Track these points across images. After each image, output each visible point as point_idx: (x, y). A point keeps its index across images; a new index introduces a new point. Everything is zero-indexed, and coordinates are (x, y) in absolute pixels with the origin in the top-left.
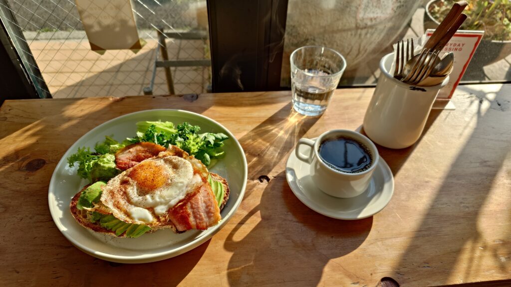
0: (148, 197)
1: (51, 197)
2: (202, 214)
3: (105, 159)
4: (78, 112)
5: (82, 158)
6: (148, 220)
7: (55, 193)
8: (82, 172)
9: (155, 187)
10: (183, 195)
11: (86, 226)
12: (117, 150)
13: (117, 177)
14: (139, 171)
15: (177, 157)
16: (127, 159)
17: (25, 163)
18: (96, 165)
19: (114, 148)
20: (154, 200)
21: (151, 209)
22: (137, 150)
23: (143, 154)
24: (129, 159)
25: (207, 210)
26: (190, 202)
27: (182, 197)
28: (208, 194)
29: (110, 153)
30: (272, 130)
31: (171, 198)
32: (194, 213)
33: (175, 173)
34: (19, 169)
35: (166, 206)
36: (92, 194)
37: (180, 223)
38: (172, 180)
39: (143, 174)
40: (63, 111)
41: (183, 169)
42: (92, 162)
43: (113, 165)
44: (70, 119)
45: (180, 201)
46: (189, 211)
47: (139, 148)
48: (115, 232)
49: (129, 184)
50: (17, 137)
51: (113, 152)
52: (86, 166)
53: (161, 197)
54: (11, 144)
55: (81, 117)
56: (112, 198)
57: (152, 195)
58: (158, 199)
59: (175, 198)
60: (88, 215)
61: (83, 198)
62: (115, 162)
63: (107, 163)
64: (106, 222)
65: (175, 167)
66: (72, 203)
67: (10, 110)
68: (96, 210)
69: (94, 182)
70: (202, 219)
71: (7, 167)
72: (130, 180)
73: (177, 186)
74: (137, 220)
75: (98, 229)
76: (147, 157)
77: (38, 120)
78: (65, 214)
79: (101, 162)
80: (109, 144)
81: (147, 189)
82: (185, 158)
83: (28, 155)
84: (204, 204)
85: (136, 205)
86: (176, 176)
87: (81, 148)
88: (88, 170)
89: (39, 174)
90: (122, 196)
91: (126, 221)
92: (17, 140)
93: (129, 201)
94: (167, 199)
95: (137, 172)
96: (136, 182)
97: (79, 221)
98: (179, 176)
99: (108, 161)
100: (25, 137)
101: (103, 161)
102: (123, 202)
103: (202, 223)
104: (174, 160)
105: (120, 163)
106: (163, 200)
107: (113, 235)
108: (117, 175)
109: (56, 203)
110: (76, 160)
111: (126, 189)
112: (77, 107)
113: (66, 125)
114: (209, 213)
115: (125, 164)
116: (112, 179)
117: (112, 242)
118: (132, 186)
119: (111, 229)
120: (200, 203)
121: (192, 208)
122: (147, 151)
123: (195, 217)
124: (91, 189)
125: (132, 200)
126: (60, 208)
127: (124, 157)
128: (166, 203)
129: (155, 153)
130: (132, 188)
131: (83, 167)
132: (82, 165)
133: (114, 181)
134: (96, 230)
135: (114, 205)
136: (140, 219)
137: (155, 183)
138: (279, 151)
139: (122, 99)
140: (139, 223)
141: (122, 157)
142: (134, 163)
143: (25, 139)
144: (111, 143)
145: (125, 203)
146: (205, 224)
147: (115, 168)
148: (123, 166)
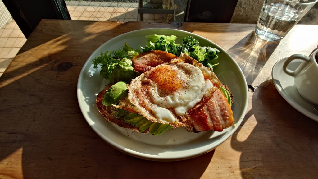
0: (169, 98)
1: (80, 92)
2: (218, 116)
3: (125, 62)
4: (95, 30)
5: (105, 60)
6: (171, 120)
7: (82, 90)
8: (105, 73)
9: (174, 89)
10: (200, 98)
11: (111, 121)
12: (134, 56)
13: (137, 78)
14: (158, 73)
15: (188, 64)
16: (143, 63)
17: (56, 65)
18: (118, 67)
19: (131, 53)
20: (174, 101)
21: (172, 109)
22: (150, 57)
23: (157, 60)
24: (145, 64)
25: (222, 113)
26: (206, 105)
27: (199, 100)
28: (221, 98)
29: (128, 58)
30: (245, 50)
31: (189, 100)
32: (210, 115)
33: (190, 78)
34: (52, 69)
35: (186, 108)
36: (116, 92)
37: (198, 124)
38: (189, 83)
39: (162, 77)
40: (84, 29)
41: (196, 75)
42: (113, 65)
43: (132, 68)
44: (89, 34)
45: (198, 104)
46: (206, 113)
47: (152, 55)
48: (138, 129)
49: (151, 85)
50: (50, 45)
51: (130, 57)
52: (109, 68)
53: (180, 98)
54: (46, 50)
55: (97, 34)
56: (137, 97)
57: (172, 96)
58: (178, 101)
59: (193, 100)
60: (112, 111)
61: (108, 95)
62: (133, 65)
63: (127, 66)
64: (130, 119)
65: (188, 72)
66: (98, 99)
67: (45, 26)
68: (123, 108)
69: (116, 82)
70: (218, 122)
71: (42, 66)
72: (151, 81)
73: (193, 90)
74: (161, 120)
75: (123, 124)
76: (161, 63)
77: (66, 34)
78: (92, 108)
79: (122, 64)
80: (127, 51)
81: (167, 90)
82: (195, 65)
83: (59, 58)
84: (219, 108)
85: (159, 105)
86: (191, 80)
87: (104, 52)
88: (111, 71)
89: (68, 74)
90: (146, 95)
91: (152, 120)
92: (50, 47)
93: (152, 101)
94: (186, 101)
95: (156, 74)
96: (157, 84)
97: (105, 116)
98: (194, 80)
99: (127, 65)
100: (57, 45)
101: (124, 64)
102: (147, 101)
103: (219, 125)
104: (186, 67)
105: (137, 67)
106: (182, 102)
107: (136, 130)
108: (137, 77)
109: (84, 98)
110: (100, 63)
111: (148, 89)
112: (95, 27)
113: (87, 39)
114: (224, 116)
115: (143, 67)
116: (134, 80)
117: (133, 136)
118: (154, 87)
119: (135, 125)
120: (215, 106)
121: (208, 110)
122: (159, 58)
123: (212, 119)
124: (115, 88)
125: (155, 100)
126: (88, 103)
127: (141, 62)
128: (185, 105)
129: (168, 60)
130: (153, 88)
131: (105, 69)
132: (105, 67)
133: (136, 81)
134: (121, 125)
135: (140, 104)
136: (164, 119)
137: (174, 85)
138: (255, 66)
139: (127, 23)
140: (164, 122)
141: (139, 62)
142: (150, 67)
143: (57, 46)
144: (128, 49)
145: (149, 102)
146: (221, 126)
147: (134, 71)
148: (141, 69)
